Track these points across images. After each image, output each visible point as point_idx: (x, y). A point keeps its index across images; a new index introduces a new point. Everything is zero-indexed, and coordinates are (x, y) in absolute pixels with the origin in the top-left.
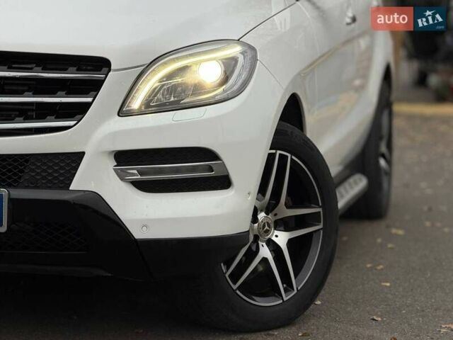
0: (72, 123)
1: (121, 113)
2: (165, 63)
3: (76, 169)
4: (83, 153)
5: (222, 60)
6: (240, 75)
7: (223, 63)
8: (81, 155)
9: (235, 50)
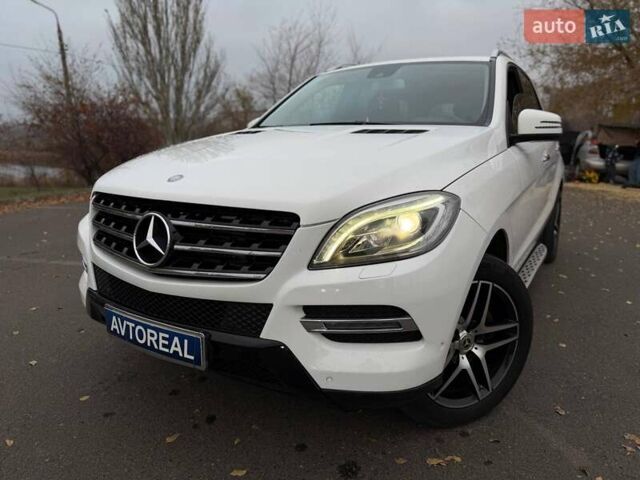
0: (263, 276)
1: (311, 266)
2: (359, 217)
3: (266, 318)
4: (271, 305)
5: (420, 212)
6: (439, 226)
7: (422, 215)
8: (269, 307)
9: (436, 201)
